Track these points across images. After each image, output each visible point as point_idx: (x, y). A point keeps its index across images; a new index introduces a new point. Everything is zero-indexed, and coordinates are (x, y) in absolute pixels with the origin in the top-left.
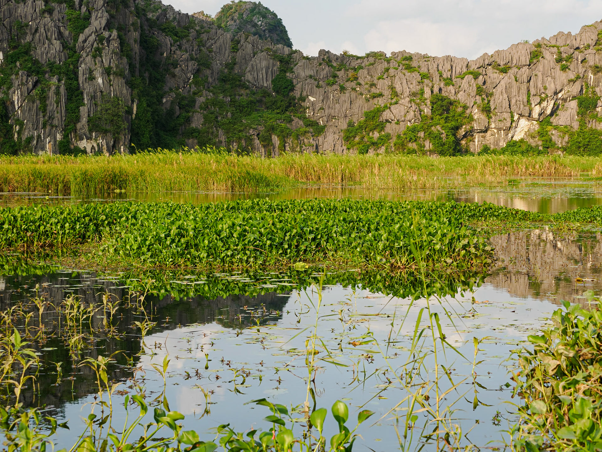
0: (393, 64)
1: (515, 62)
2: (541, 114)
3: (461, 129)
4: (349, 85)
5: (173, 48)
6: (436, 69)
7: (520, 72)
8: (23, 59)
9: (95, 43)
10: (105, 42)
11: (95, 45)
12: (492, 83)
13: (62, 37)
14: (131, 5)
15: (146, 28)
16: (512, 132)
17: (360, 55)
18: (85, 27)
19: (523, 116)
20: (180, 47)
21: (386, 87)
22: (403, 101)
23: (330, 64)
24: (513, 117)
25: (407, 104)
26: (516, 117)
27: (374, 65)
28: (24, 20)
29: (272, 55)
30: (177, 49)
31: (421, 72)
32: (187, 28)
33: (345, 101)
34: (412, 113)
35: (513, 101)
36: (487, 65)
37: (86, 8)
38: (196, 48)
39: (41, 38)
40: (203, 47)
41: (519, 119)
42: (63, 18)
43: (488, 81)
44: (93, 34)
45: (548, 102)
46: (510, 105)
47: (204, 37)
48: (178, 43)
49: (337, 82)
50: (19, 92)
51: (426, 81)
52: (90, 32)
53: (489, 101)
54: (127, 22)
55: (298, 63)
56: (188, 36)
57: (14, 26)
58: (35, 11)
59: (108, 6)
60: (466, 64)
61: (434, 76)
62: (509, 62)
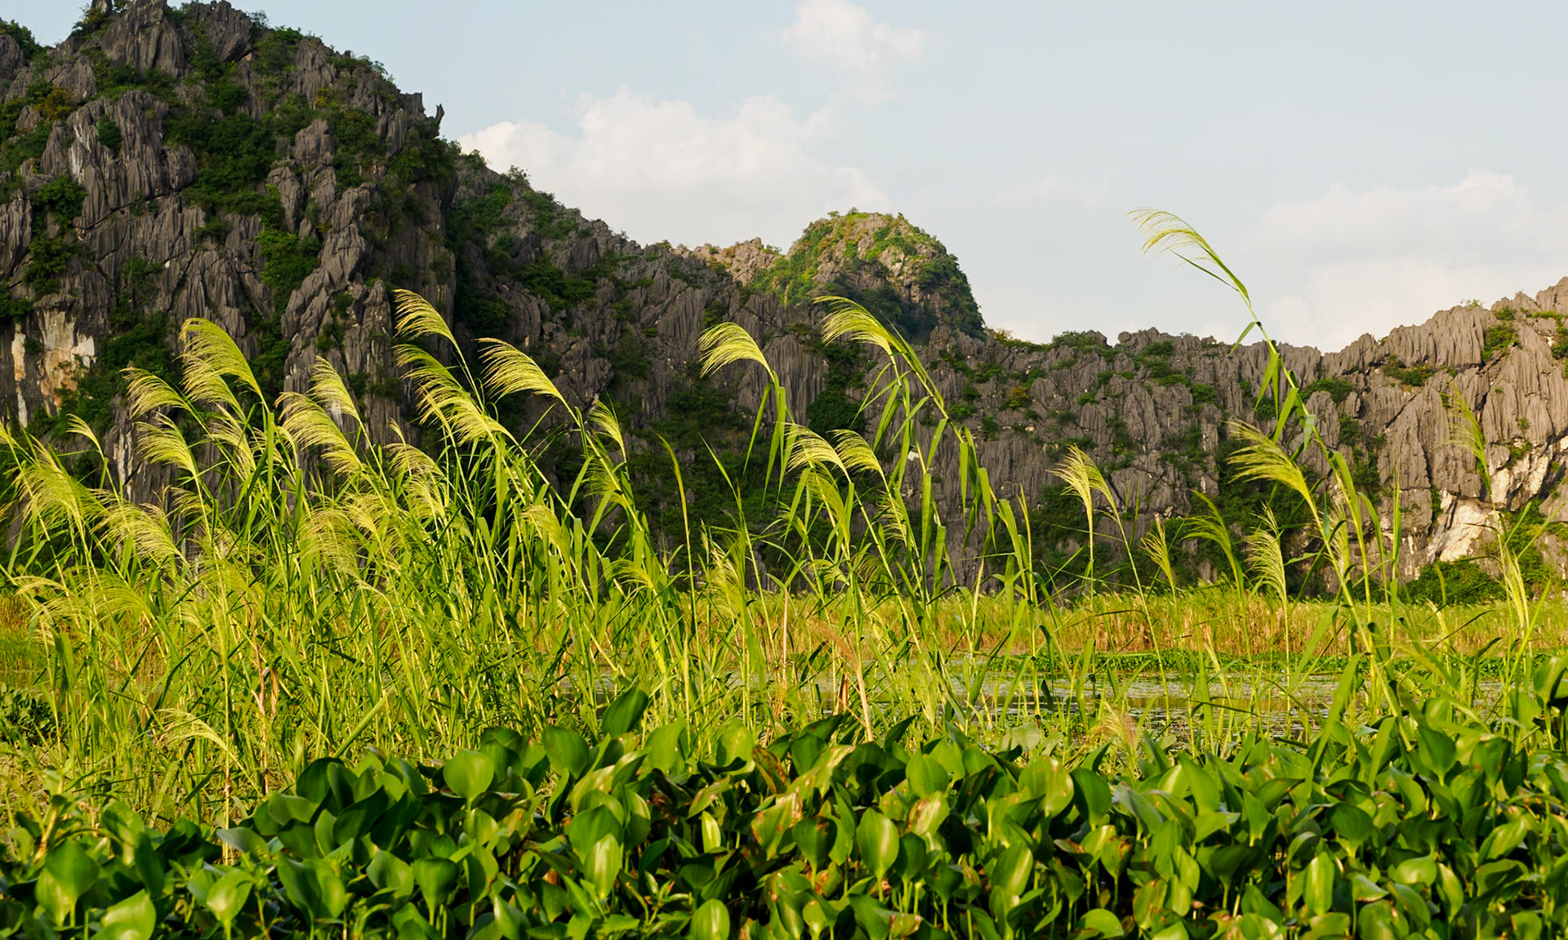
0: (1122, 363)
1: (1442, 356)
2: (1515, 493)
3: (1299, 533)
4: (1007, 418)
5: (548, 327)
6: (1235, 377)
7: (1455, 384)
8: (143, 356)
9: (327, 314)
10: (351, 311)
11: (327, 319)
12: (1384, 412)
13: (247, 298)
14: (433, 217)
15: (478, 274)
16: (1435, 540)
17: (1037, 342)
18: (305, 274)
19: (1465, 498)
20: (568, 323)
21: (1101, 424)
22: (1143, 458)
23: (960, 364)
24: (1439, 502)
25: (1153, 468)
26: (1446, 501)
27: (1074, 367)
28: (150, 254)
29: (809, 343)
30: (558, 329)
31: (1195, 384)
32: (592, 276)
33: (997, 461)
34: (1166, 491)
35: (1438, 460)
36: (1371, 364)
37: (310, 226)
38: (611, 325)
39: (193, 301)
40: (633, 321)
41: (1454, 505)
42: (251, 251)
43: (1374, 407)
44: (323, 292)
45: (1531, 460)
46: (1429, 469)
47: (636, 297)
48: (563, 313)
49: (975, 411)
50: (130, 440)
51: (1206, 407)
52: (316, 286)
53: (1374, 460)
54: (421, 259)
55: (876, 363)
56: (590, 295)
57: (126, 273)
58: (181, 233)
59: (367, 219)
60: (1314, 361)
61: (1229, 395)
62: (1427, 358)
